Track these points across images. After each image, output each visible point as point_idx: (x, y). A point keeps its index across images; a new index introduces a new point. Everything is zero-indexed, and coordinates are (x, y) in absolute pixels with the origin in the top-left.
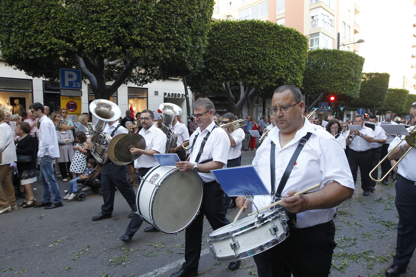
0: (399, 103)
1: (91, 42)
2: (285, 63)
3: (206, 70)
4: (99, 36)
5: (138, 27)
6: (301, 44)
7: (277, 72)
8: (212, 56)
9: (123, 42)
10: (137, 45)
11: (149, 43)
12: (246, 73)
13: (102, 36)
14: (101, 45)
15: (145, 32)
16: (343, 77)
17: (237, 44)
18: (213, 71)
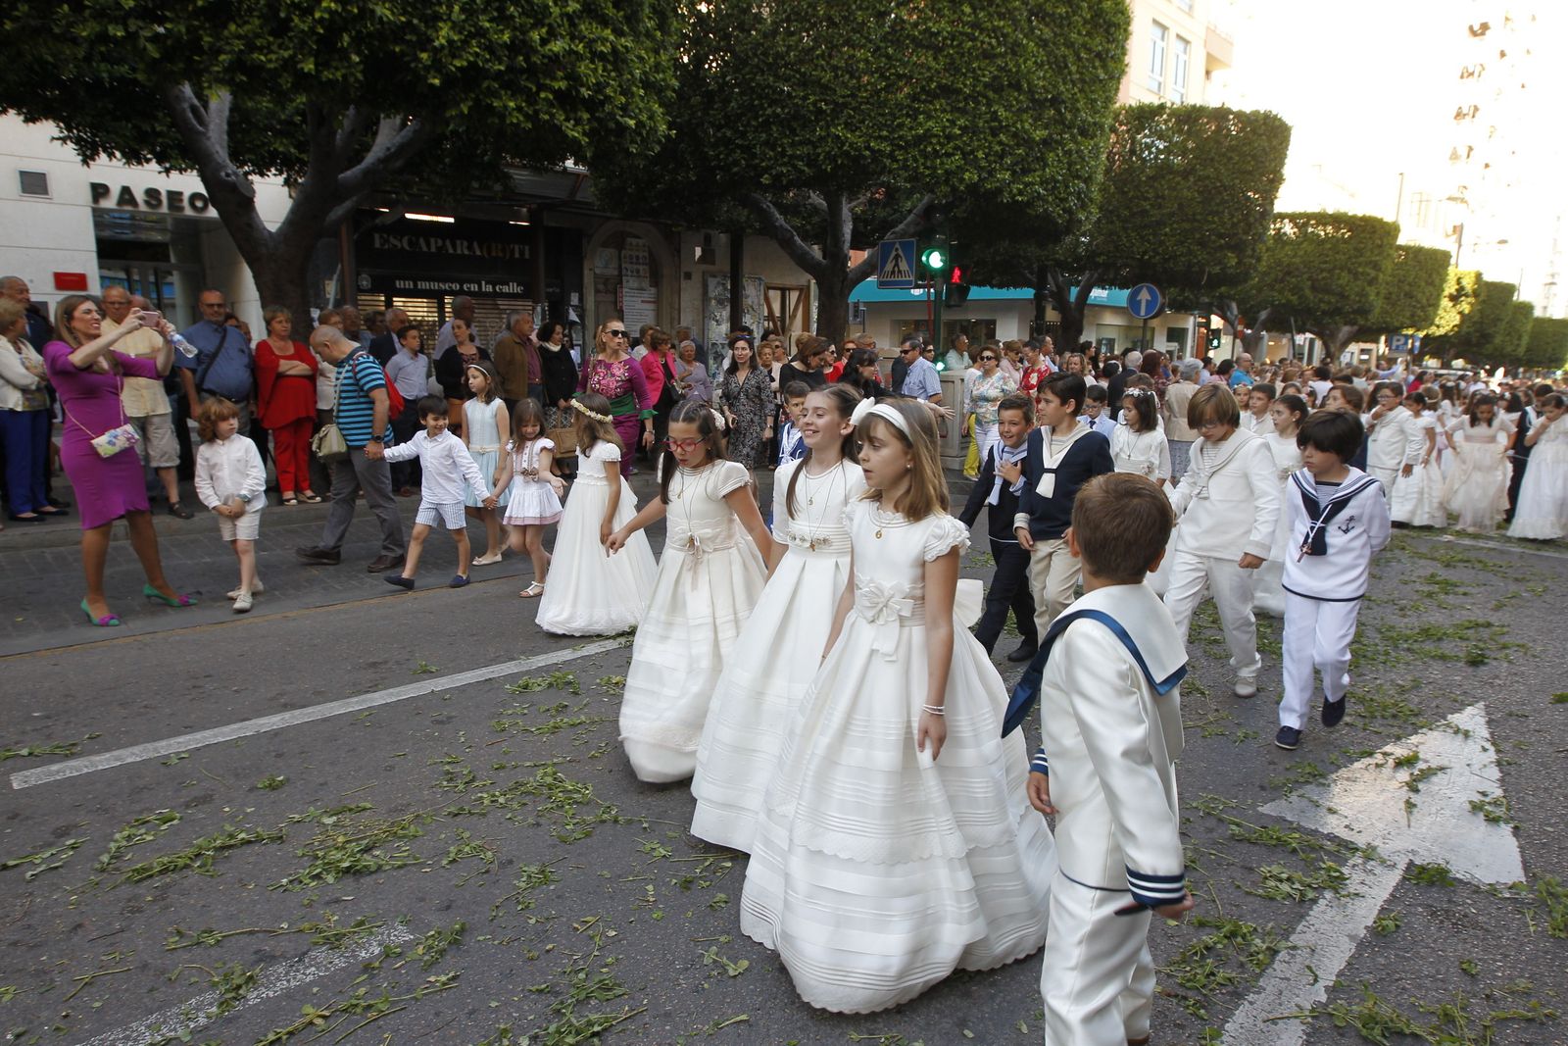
0: (1356, 276)
16: (967, 86)
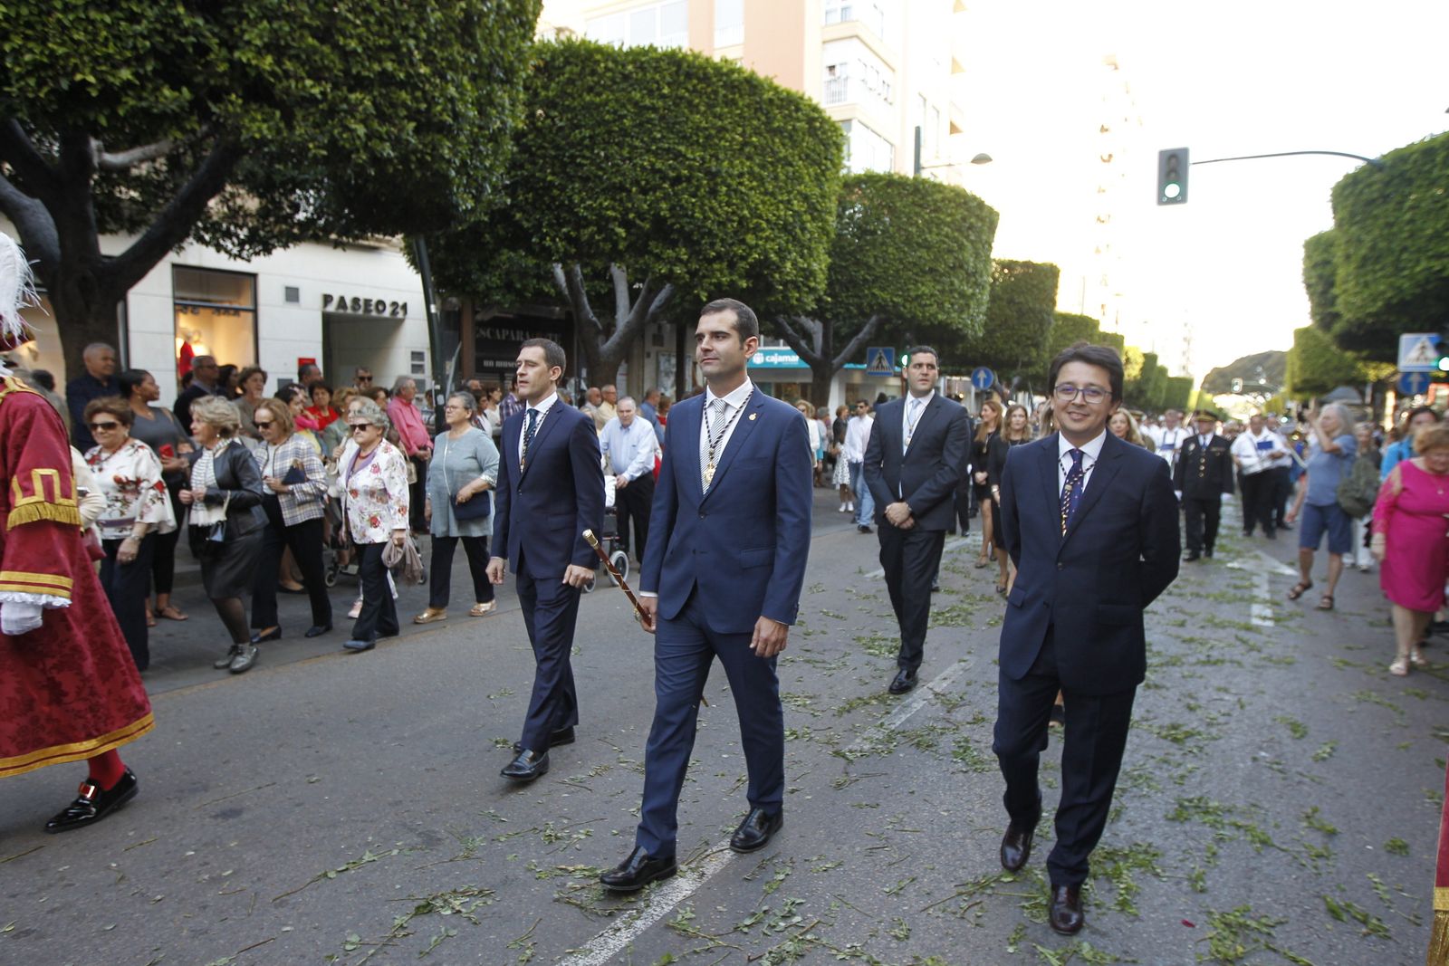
1: (42, 53)
2: (778, 209)
3: (501, 216)
4: (85, 31)
5: (261, 19)
6: (827, 150)
7: (750, 239)
8: (528, 166)
9: (197, 73)
10: (258, 91)
11: (312, 87)
12: (647, 236)
13: (95, 34)
14: (94, 72)
15: (293, 40)
16: (941, 268)
17: (621, 130)
18: (527, 220)
